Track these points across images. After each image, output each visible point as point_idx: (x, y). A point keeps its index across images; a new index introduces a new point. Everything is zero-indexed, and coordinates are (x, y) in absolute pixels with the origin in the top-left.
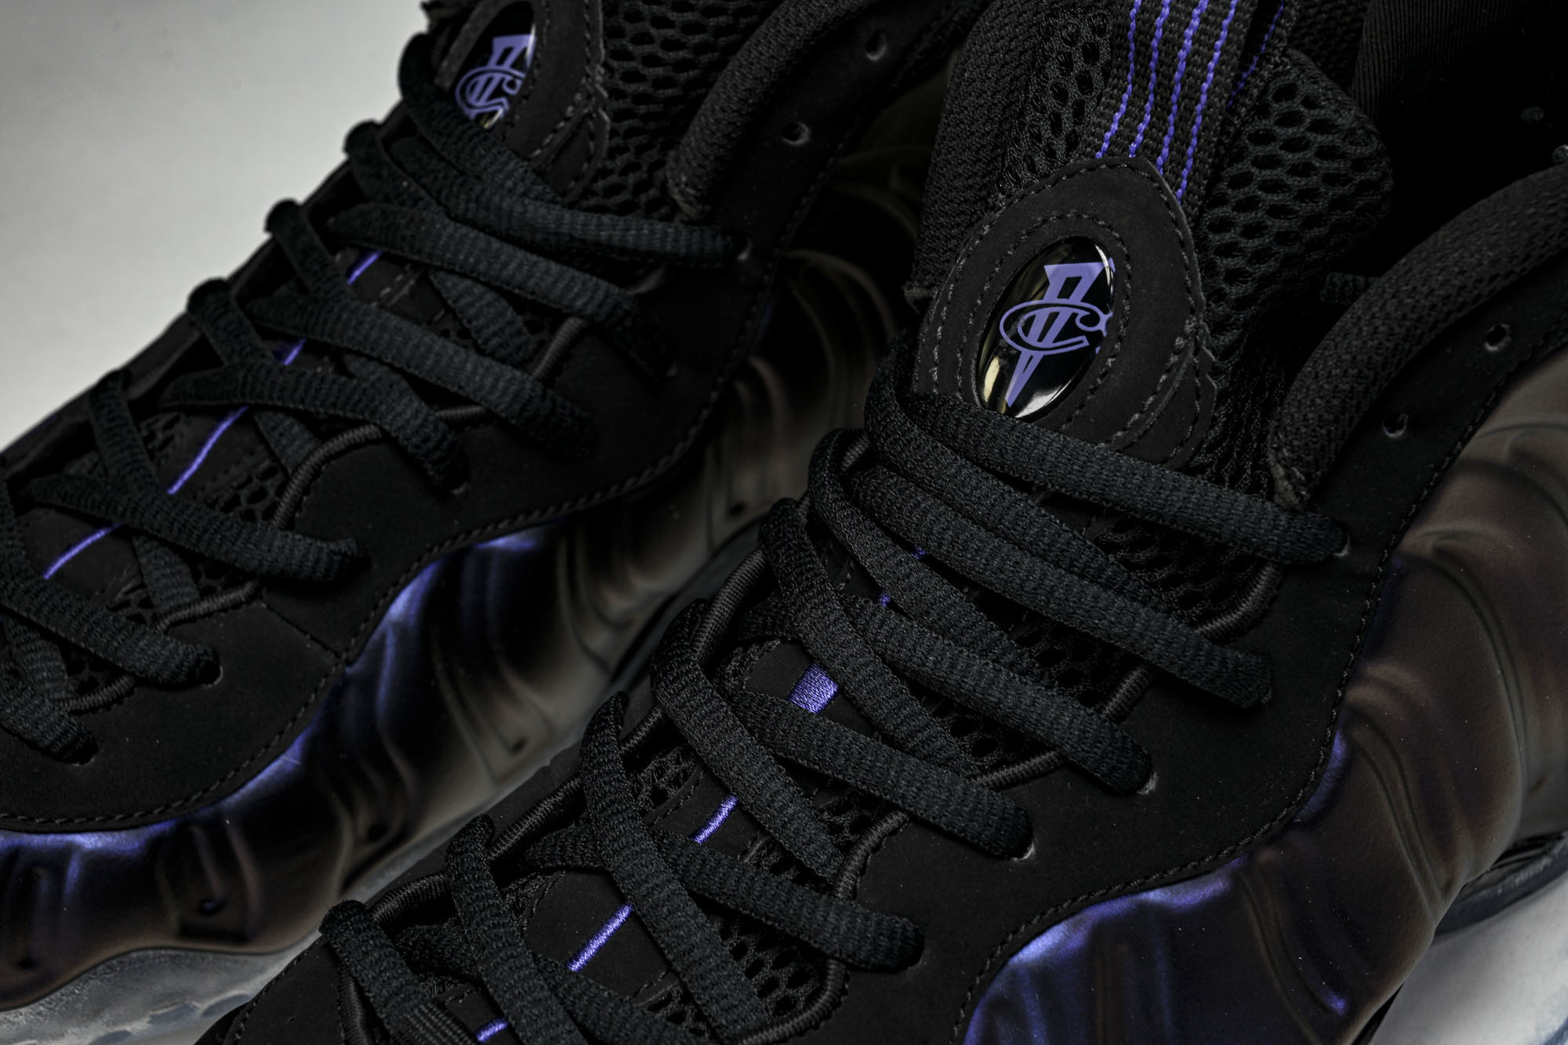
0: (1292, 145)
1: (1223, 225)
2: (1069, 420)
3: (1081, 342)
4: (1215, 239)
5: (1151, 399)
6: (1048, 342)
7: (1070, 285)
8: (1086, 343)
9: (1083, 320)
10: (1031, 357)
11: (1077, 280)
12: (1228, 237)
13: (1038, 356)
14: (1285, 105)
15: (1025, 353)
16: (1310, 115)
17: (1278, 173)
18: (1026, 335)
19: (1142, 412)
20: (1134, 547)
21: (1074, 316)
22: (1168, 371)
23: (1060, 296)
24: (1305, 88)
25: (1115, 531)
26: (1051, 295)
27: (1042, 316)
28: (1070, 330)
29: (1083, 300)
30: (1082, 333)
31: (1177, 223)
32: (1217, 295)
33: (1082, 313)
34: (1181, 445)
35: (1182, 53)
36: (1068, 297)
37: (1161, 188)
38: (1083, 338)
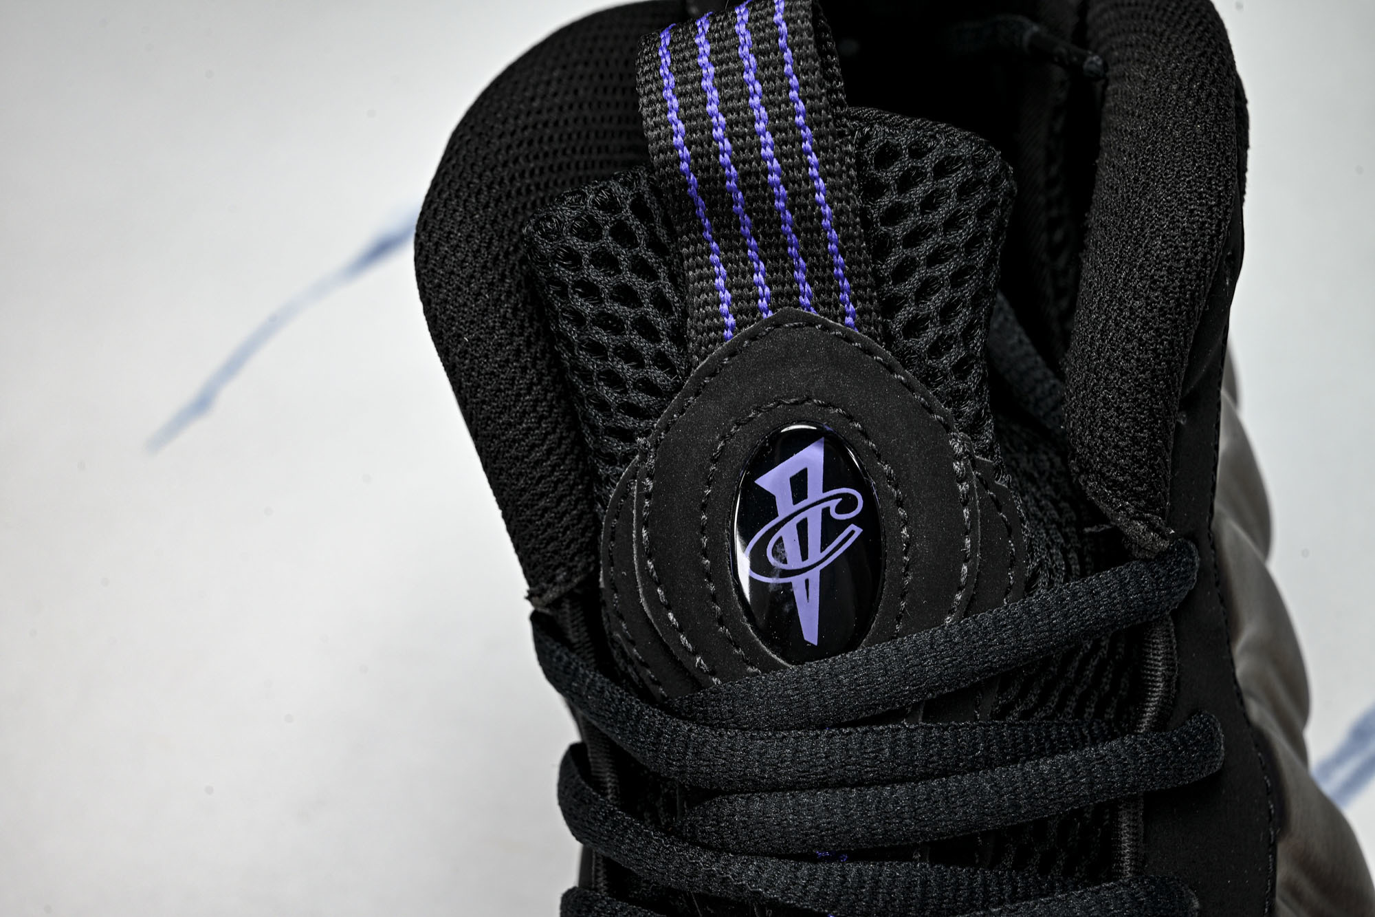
0: (929, 203)
1: (914, 327)
2: (899, 619)
3: (852, 532)
4: (923, 342)
5: (968, 541)
6: (815, 553)
7: (799, 484)
8: (858, 531)
9: (839, 510)
10: (807, 581)
11: (803, 474)
12: (931, 333)
13: (814, 576)
14: (896, 168)
15: (797, 582)
16: (928, 163)
17: (936, 240)
18: (785, 562)
19: (966, 561)
21: (826, 512)
22: (965, 504)
23: (795, 502)
24: (903, 140)
25: (1000, 692)
26: (785, 505)
27: (789, 533)
28: (831, 529)
29: (825, 490)
30: (847, 523)
31: (869, 351)
32: (957, 398)
33: (833, 504)
34: (1011, 565)
36: (805, 497)
37: (826, 327)
38: (852, 527)
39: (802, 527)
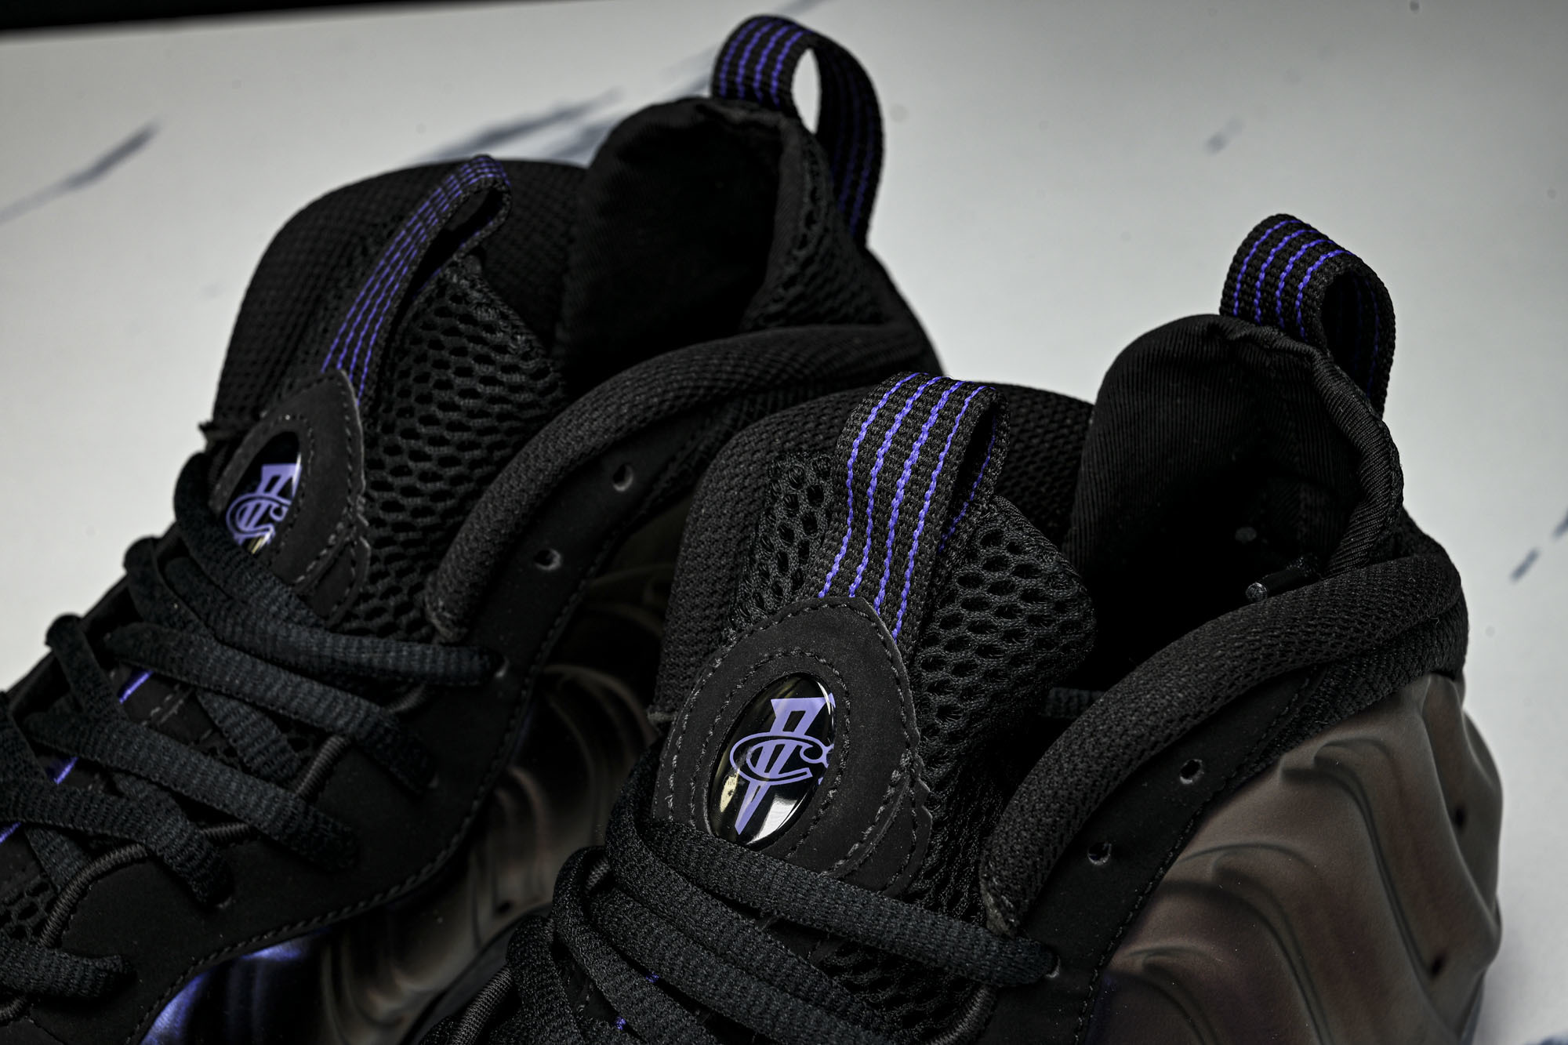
0: (998, 588)
1: (935, 664)
2: (794, 849)
3: (805, 773)
4: (928, 677)
5: (870, 829)
6: (775, 772)
7: (795, 718)
8: (810, 775)
9: (807, 753)
10: (759, 787)
11: (802, 713)
12: (940, 675)
13: (765, 787)
14: (992, 550)
15: (754, 784)
16: (1014, 560)
17: (986, 615)
18: (754, 766)
19: (861, 842)
20: (858, 969)
21: (799, 748)
22: (886, 803)
23: (785, 729)
24: (1010, 535)
25: (839, 954)
26: (777, 728)
27: (768, 747)
28: (794, 762)
29: (806, 734)
30: (806, 765)
31: (893, 661)
32: (930, 730)
33: (806, 746)
34: (900, 872)
35: (895, 502)
36: (793, 730)
37: (878, 628)
38: (807, 770)
39: (779, 749)
